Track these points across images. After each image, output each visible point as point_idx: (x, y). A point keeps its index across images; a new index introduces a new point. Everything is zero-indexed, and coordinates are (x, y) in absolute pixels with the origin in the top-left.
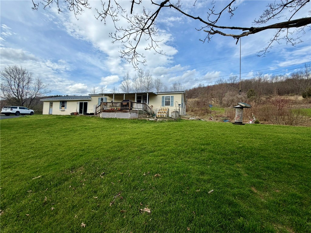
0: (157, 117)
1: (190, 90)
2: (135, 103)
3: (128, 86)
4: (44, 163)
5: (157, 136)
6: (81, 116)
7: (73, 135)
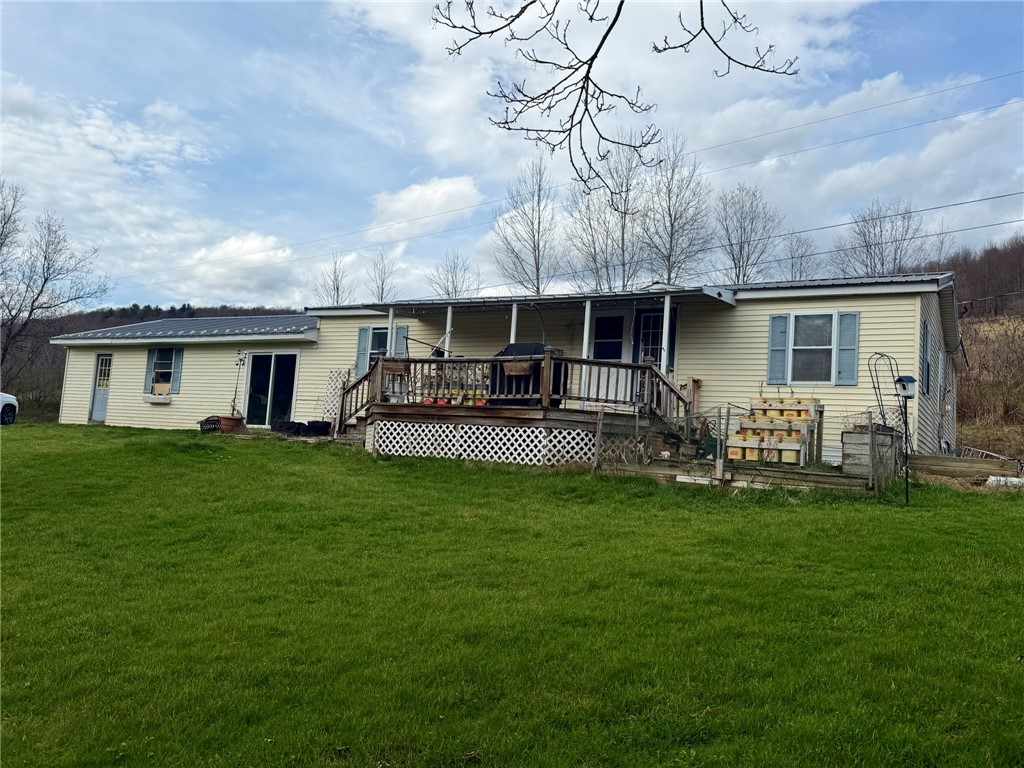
0: (730, 465)
1: (992, 254)
2: (582, 362)
3: (536, 248)
4: (61, 743)
5: (731, 620)
6: (259, 436)
7: (210, 569)
